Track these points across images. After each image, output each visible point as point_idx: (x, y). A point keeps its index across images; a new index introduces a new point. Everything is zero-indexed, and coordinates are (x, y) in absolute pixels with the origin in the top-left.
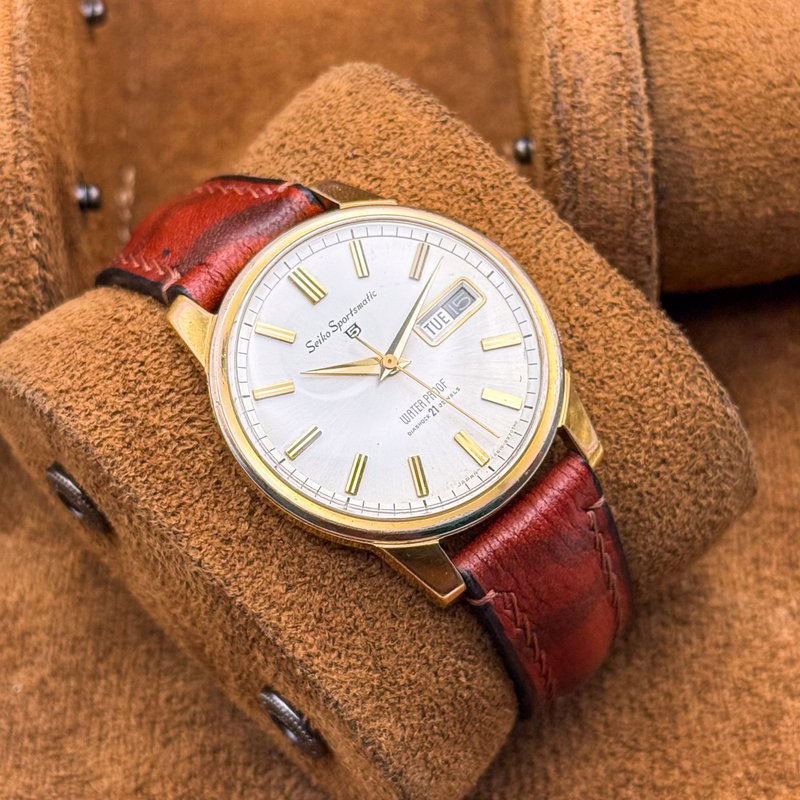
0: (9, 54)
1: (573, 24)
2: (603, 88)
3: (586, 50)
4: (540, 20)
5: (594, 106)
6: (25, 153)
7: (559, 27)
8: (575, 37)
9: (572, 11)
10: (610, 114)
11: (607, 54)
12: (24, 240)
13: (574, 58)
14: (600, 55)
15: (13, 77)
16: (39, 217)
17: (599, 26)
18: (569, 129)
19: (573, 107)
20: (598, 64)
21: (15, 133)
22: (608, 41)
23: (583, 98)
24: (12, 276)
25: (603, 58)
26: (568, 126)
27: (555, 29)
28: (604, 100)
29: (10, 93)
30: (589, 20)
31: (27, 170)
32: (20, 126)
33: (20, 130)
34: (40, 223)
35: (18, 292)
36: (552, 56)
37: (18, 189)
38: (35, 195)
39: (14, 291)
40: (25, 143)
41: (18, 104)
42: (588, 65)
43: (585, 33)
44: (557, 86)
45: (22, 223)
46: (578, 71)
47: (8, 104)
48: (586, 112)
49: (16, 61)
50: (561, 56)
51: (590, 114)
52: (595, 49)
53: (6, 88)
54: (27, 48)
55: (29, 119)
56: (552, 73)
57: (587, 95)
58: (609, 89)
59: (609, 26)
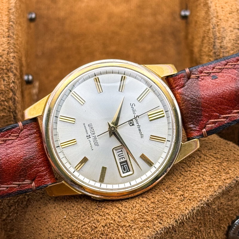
0: (8, 15)
1: (222, 17)
2: (232, 41)
3: (226, 27)
4: (209, 15)
5: (229, 47)
6: (12, 50)
7: (216, 18)
8: (222, 22)
9: (221, 13)
10: (235, 50)
11: (234, 29)
12: (8, 83)
13: (222, 29)
14: (232, 29)
15: (9, 23)
16: (15, 75)
17: (231, 19)
18: (219, 55)
19: (221, 47)
20: (231, 32)
21: (9, 43)
22: (235, 24)
23: (225, 44)
24: (3, 97)
25: (233, 30)
26: (219, 54)
27: (215, 19)
28: (233, 45)
29: (7, 28)
30: (228, 16)
31: (12, 57)
32: (10, 40)
33: (10, 42)
34: (15, 77)
35: (4, 104)
36: (213, 28)
37: (8, 64)
38: (14, 67)
39: (3, 103)
40: (12, 46)
41: (10, 33)
42: (227, 32)
43: (226, 21)
44: (215, 39)
45: (9, 77)
46: (223, 34)
47: (6, 32)
48: (226, 49)
49: (10, 17)
50: (217, 28)
51: (227, 50)
52: (230, 27)
53: (6, 26)
54: (14, 13)
55: (14, 38)
56: (213, 34)
57: (226, 43)
58: (235, 41)
59: (235, 19)
